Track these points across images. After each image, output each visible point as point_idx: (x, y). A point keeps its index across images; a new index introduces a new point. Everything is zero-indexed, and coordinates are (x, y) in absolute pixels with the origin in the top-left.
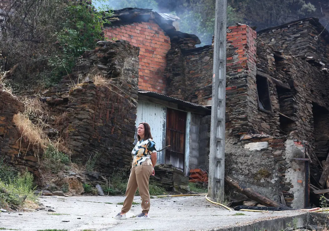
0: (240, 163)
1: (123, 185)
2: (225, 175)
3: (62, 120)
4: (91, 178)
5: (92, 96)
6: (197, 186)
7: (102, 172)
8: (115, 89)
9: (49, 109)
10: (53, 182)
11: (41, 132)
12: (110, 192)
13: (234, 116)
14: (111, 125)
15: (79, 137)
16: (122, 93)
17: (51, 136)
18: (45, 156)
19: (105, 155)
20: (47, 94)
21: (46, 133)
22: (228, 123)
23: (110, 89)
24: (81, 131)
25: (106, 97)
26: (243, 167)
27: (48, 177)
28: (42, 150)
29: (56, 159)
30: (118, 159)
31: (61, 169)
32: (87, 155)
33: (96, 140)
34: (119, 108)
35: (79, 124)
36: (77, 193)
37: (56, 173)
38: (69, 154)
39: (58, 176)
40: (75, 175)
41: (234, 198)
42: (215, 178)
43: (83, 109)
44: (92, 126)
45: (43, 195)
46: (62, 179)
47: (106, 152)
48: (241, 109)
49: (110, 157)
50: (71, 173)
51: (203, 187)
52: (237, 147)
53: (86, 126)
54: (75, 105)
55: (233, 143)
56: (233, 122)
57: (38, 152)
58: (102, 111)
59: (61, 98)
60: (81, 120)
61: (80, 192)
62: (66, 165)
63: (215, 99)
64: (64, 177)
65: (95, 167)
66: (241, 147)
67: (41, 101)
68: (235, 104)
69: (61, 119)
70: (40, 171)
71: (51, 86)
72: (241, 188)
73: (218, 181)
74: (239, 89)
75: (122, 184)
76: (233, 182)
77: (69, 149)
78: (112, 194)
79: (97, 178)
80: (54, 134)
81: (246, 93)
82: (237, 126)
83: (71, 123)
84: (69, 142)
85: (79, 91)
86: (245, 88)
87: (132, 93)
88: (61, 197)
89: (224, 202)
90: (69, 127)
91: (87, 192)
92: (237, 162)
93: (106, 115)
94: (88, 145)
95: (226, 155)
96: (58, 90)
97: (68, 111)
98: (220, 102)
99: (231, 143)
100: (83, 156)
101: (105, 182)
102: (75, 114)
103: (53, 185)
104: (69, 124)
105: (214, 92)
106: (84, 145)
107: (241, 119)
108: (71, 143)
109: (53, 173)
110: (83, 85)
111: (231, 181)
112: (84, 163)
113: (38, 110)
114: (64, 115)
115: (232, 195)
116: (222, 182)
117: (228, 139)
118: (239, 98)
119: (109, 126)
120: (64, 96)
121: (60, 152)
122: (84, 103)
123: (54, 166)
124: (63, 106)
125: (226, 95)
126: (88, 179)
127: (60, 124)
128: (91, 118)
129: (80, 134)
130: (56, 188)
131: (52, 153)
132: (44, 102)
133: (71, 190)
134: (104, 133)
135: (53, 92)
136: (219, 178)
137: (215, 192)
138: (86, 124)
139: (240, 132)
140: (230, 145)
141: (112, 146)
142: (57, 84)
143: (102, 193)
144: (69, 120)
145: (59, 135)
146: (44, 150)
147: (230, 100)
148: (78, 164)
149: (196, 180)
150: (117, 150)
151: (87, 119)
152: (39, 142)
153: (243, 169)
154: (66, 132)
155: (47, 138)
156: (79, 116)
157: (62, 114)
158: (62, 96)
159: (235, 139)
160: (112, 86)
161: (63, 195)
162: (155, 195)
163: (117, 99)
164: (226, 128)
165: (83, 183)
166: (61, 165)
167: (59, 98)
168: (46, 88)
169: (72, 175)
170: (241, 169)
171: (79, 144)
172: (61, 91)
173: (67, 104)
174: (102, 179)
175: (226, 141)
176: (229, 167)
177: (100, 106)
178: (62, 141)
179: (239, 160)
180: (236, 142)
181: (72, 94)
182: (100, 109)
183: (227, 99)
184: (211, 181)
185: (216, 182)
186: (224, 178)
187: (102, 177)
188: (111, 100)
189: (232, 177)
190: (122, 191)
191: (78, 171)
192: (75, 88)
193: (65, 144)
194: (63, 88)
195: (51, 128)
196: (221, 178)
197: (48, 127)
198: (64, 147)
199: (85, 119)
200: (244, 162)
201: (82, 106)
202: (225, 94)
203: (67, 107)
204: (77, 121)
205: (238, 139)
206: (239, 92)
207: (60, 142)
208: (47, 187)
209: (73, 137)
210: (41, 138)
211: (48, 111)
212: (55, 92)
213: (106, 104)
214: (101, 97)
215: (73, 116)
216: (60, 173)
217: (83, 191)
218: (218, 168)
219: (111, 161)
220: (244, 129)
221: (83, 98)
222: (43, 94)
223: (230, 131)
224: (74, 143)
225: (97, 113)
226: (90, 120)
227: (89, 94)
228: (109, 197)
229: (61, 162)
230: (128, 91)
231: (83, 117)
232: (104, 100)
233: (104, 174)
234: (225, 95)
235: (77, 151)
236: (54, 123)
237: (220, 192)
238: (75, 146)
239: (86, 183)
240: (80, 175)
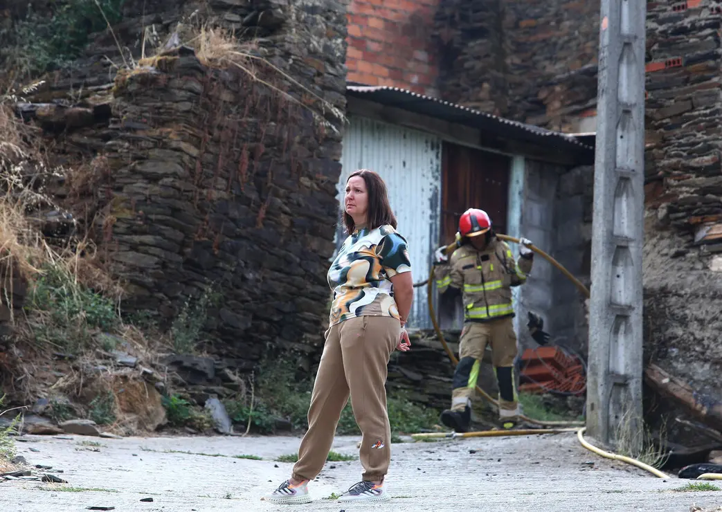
0: (696, 319)
1: (295, 399)
2: (646, 362)
3: (90, 182)
4: (190, 374)
5: (190, 100)
6: (548, 406)
7: (227, 356)
8: (267, 73)
9: (47, 144)
10: (61, 390)
11: (20, 219)
12: (253, 424)
13: (674, 160)
14: (254, 196)
15: (148, 239)
16: (293, 89)
17: (55, 234)
18: (34, 302)
19: (237, 297)
20: (37, 96)
21: (36, 226)
22: (652, 186)
23: (252, 73)
24: (153, 217)
25: (239, 100)
26: (708, 335)
27: (45, 374)
28: (24, 281)
29: (72, 313)
30: (279, 311)
31: (88, 347)
32: (177, 298)
33: (208, 247)
34: (281, 139)
35: (147, 192)
36: (141, 425)
37: (70, 359)
38: (114, 297)
39: (76, 369)
40: (134, 367)
41: (676, 440)
42: (610, 374)
43: (160, 143)
44: (191, 200)
45: (25, 431)
46: (92, 380)
47: (238, 287)
48: (699, 135)
49: (252, 305)
50: (122, 357)
51: (567, 408)
52: (685, 265)
53: (169, 201)
54: (135, 130)
55: (673, 251)
56: (672, 182)
57: (9, 288)
58: (223, 150)
59: (87, 105)
60: (153, 179)
61: (152, 422)
62: (104, 331)
63: (608, 104)
64: (98, 373)
65: (202, 337)
66: (699, 266)
67: (17, 115)
68: (680, 118)
69: (88, 178)
70: (16, 351)
71: (51, 67)
72: (699, 406)
73: (620, 381)
74: (690, 68)
75: (293, 398)
76: (672, 387)
77: (115, 277)
78: (260, 430)
79: (211, 375)
80: (65, 229)
81: (715, 79)
82: (685, 193)
83: (120, 189)
84: (112, 254)
85: (145, 80)
86: (711, 63)
87: (324, 87)
88: (88, 438)
89: (644, 452)
90: (114, 205)
91: (177, 423)
92: (685, 317)
93: (237, 162)
94: (178, 263)
95: (647, 294)
96: (78, 81)
97: (111, 150)
98: (627, 112)
99: (665, 251)
100: (161, 300)
101: (236, 388)
102: (135, 159)
103: (62, 400)
104: (115, 194)
105: (603, 79)
106: (164, 265)
107: (699, 171)
108: (122, 259)
109: (61, 358)
110: (160, 62)
111: (666, 381)
112: (165, 326)
113: (9, 148)
114: (98, 162)
115: (670, 431)
116: (635, 387)
117: (654, 240)
118: (690, 98)
119: (248, 202)
120: (95, 100)
121: (83, 288)
122: (163, 123)
123: (63, 335)
124: (94, 132)
125: (648, 88)
126: (179, 378)
127: (85, 193)
128: (187, 173)
129: (149, 226)
130: (71, 409)
131: (58, 290)
132: (27, 121)
133: (120, 416)
134: (232, 225)
135: (59, 89)
136: (622, 371)
137: (612, 419)
138: (171, 192)
139: (696, 215)
140: (659, 260)
141: (258, 266)
142: (73, 59)
143: (226, 425)
144: (113, 180)
145: (80, 232)
146: (31, 281)
147: (661, 106)
148: (144, 328)
149: (542, 385)
150: (276, 283)
151: (175, 175)
152: (11, 255)
153: (706, 342)
154: (104, 222)
155: (40, 243)
156: (149, 167)
157: (89, 159)
158: (90, 100)
159: (677, 238)
160: (257, 64)
161: (95, 434)
162: (405, 433)
163: (275, 110)
164: (646, 202)
165: (162, 391)
166: (88, 331)
167: (80, 105)
168: (35, 75)
169: (124, 365)
170: (699, 342)
171: (149, 261)
172: (87, 85)
173: (106, 126)
174: (226, 380)
175: (648, 248)
176: (656, 335)
177: (216, 133)
178: (92, 251)
179: (693, 310)
180: (682, 249)
181: (122, 92)
182: (217, 142)
183: (649, 104)
184: (595, 382)
185: (615, 384)
186: (640, 374)
187: (227, 371)
188: (253, 112)
189: (669, 367)
190: (294, 419)
191: (144, 353)
192: (134, 73)
193: (100, 263)
194: (93, 74)
195: (52, 208)
196: (630, 371)
197: (44, 205)
198: (97, 272)
199: (166, 175)
200: (708, 318)
201: (156, 132)
202: (643, 85)
203: (107, 138)
204: (140, 184)
205: (690, 237)
206: (693, 78)
207: (82, 254)
208: (41, 408)
209: (126, 237)
210: (20, 239)
211: (42, 150)
212: (68, 88)
213: (237, 128)
214: (221, 104)
215: (126, 165)
216: (86, 361)
217: (162, 418)
218: (621, 338)
219: (255, 318)
220: (707, 203)
221: (159, 104)
222: (23, 95)
223: (662, 213)
224: (130, 257)
225: (209, 157)
226: (186, 179)
227: (183, 93)
228: (249, 438)
229: (88, 321)
230: (313, 82)
231: (160, 169)
232: (230, 112)
233: (233, 362)
234: (643, 90)
235: (142, 285)
236: (62, 191)
237: (629, 418)
238: (133, 268)
239: (171, 391)
240: (153, 366)
